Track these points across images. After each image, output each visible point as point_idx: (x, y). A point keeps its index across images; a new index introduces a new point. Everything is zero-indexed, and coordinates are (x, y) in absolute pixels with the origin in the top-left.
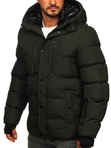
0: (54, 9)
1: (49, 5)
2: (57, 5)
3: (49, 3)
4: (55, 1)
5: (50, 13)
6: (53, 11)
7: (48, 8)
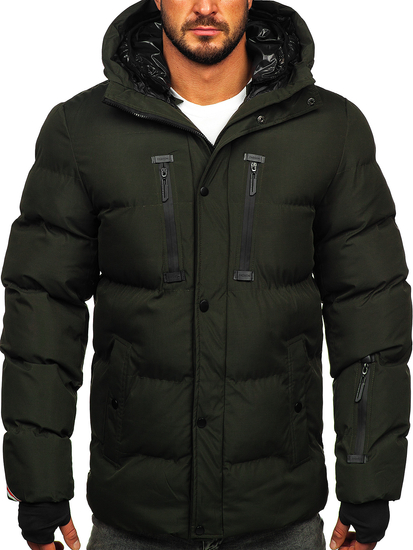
0: (206, 30)
1: (193, 17)
2: (220, 17)
3: (192, 10)
4: (213, 4)
5: (193, 44)
6: (205, 39)
7: (188, 27)
